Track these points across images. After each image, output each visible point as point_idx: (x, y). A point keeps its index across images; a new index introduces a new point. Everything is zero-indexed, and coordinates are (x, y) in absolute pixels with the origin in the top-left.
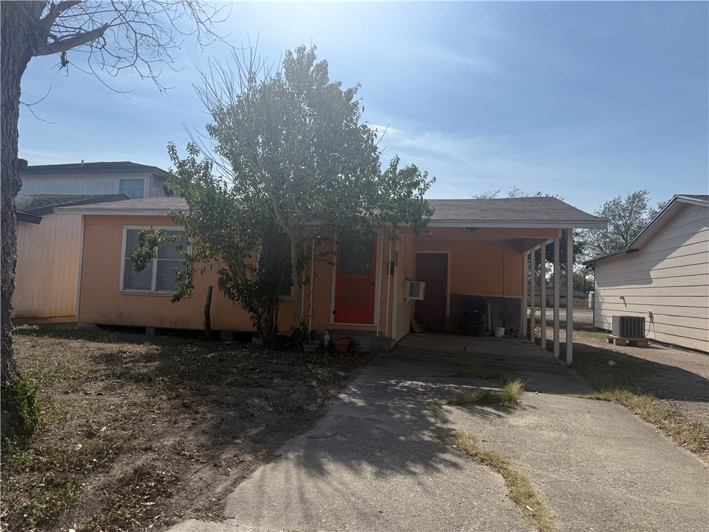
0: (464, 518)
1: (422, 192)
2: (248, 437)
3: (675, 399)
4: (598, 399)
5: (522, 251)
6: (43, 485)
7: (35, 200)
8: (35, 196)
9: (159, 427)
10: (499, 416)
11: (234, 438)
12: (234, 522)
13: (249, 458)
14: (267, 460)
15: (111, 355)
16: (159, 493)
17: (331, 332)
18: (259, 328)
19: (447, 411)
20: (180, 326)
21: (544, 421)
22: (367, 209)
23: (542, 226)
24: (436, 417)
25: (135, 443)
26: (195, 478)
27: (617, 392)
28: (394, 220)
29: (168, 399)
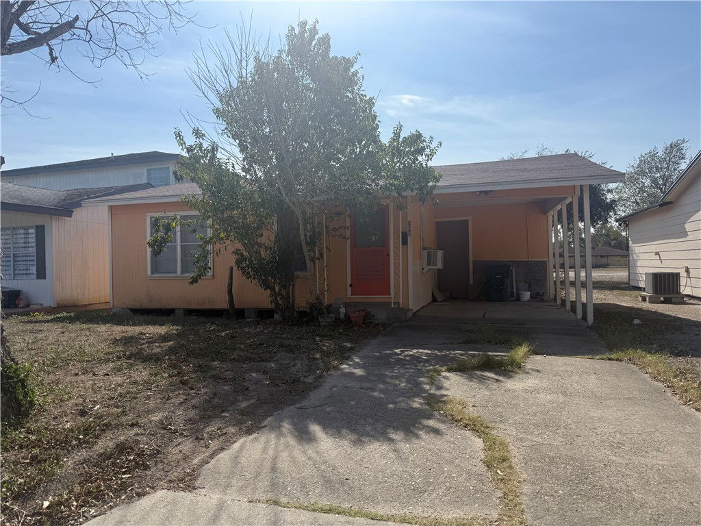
0: (429, 484)
1: (430, 157)
2: (238, 410)
3: (693, 356)
4: (609, 359)
5: (545, 212)
6: (28, 461)
7: (68, 195)
8: (68, 191)
9: (152, 404)
10: (498, 381)
11: (223, 411)
12: (203, 492)
13: (232, 430)
14: (249, 431)
15: (132, 337)
16: (137, 465)
17: (347, 305)
18: (277, 305)
19: (444, 377)
20: (207, 306)
21: (545, 383)
22: (373, 181)
23: (555, 184)
24: (432, 384)
25: (124, 419)
26: (176, 450)
27: (630, 351)
28: (399, 189)
29: (169, 376)
